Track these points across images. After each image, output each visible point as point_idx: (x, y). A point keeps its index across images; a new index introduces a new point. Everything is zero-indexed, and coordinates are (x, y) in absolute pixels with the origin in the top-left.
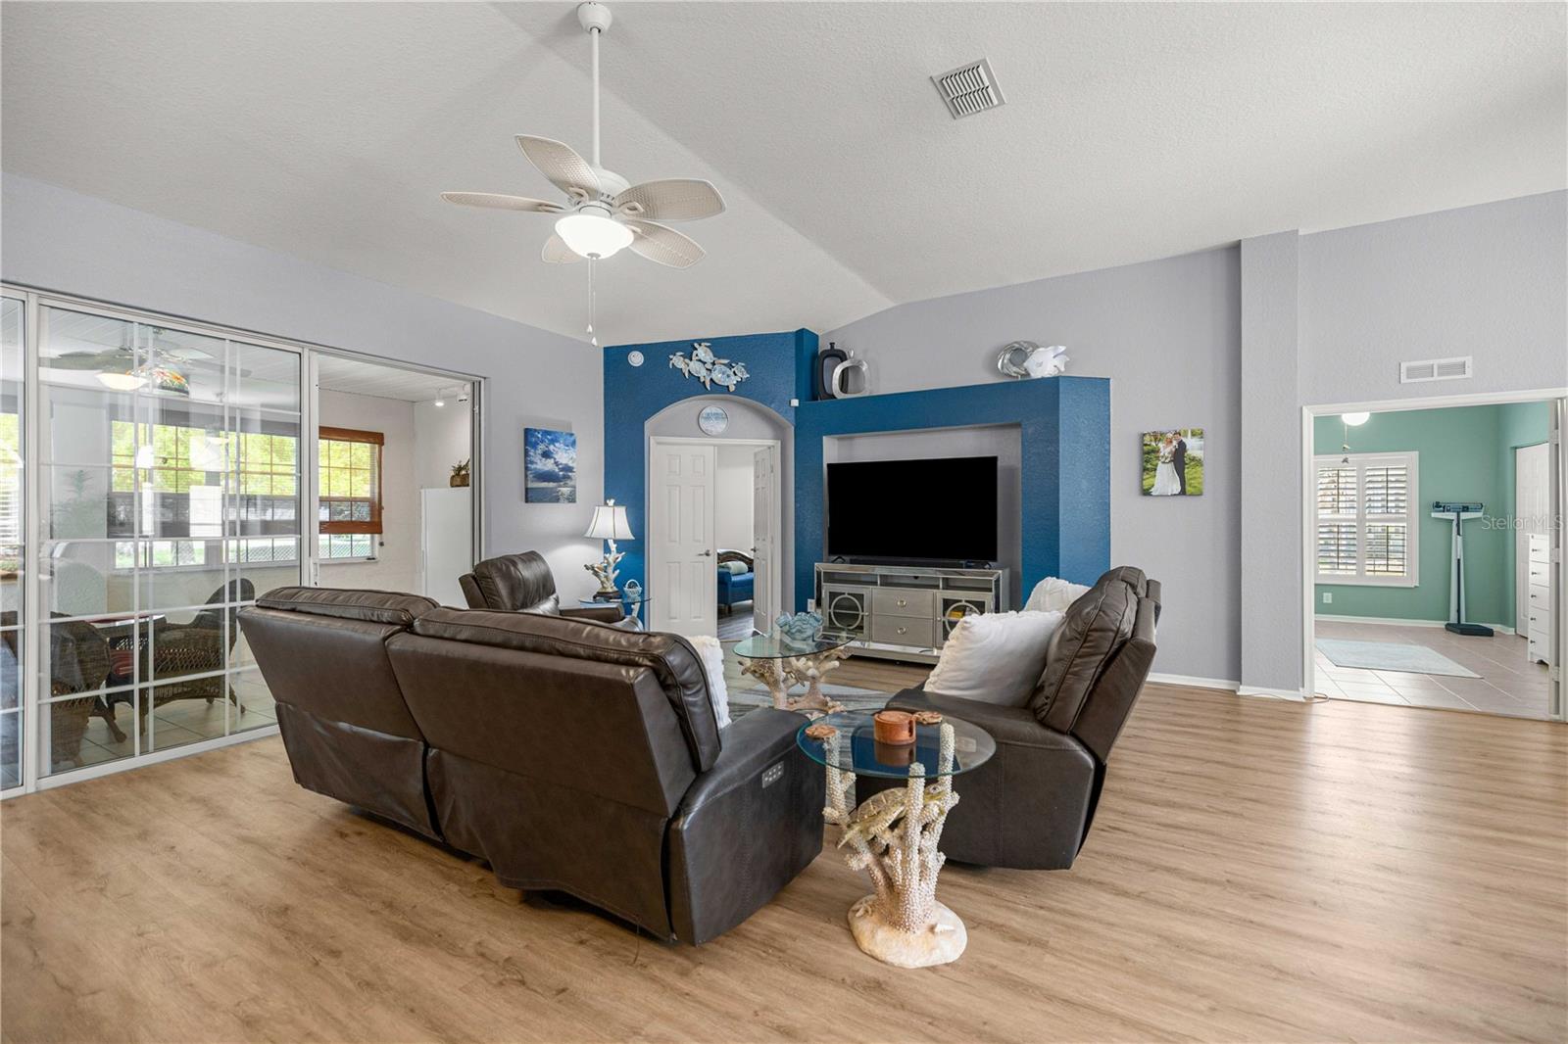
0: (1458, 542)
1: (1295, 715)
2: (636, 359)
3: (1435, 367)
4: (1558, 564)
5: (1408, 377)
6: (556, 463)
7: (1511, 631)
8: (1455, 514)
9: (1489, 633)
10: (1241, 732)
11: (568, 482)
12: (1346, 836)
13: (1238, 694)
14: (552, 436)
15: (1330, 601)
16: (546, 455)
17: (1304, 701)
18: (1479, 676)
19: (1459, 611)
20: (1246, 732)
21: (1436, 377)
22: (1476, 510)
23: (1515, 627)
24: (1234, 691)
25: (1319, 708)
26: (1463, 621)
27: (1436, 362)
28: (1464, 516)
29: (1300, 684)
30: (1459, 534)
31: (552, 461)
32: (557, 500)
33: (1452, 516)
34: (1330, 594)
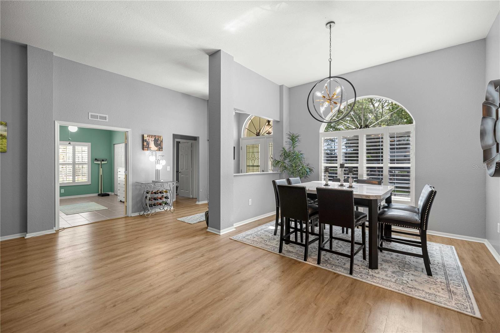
0: (101, 170)
1: (52, 240)
3: (99, 116)
4: (126, 175)
5: (91, 118)
7: (113, 194)
8: (100, 162)
9: (108, 195)
10: (27, 256)
12: (75, 284)
13: (26, 238)
15: (63, 192)
17: (55, 232)
18: (107, 208)
19: (101, 190)
20: (30, 255)
21: (99, 120)
22: (105, 161)
23: (114, 192)
24: (24, 237)
25: (61, 234)
26: (102, 193)
27: (99, 115)
28: (103, 162)
29: (54, 226)
30: (101, 168)
33: (99, 162)
34: (63, 190)
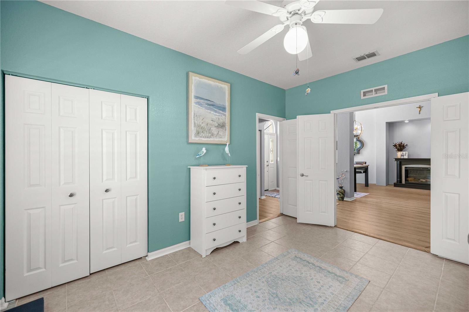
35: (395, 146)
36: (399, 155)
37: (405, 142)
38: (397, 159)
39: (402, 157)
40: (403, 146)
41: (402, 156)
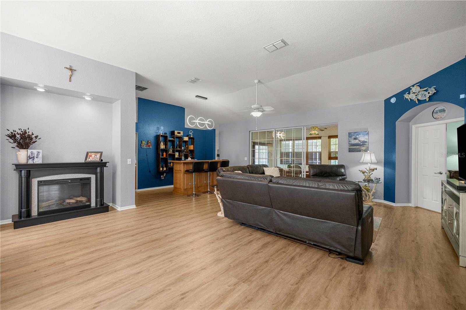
2: (393, 100)
6: (360, 141)
11: (365, 146)
14: (358, 133)
16: (355, 139)
31: (358, 140)
32: (360, 151)
35: (12, 136)
36: (22, 156)
37: (32, 130)
38: (19, 167)
39: (30, 162)
40: (30, 138)
41: (29, 158)
